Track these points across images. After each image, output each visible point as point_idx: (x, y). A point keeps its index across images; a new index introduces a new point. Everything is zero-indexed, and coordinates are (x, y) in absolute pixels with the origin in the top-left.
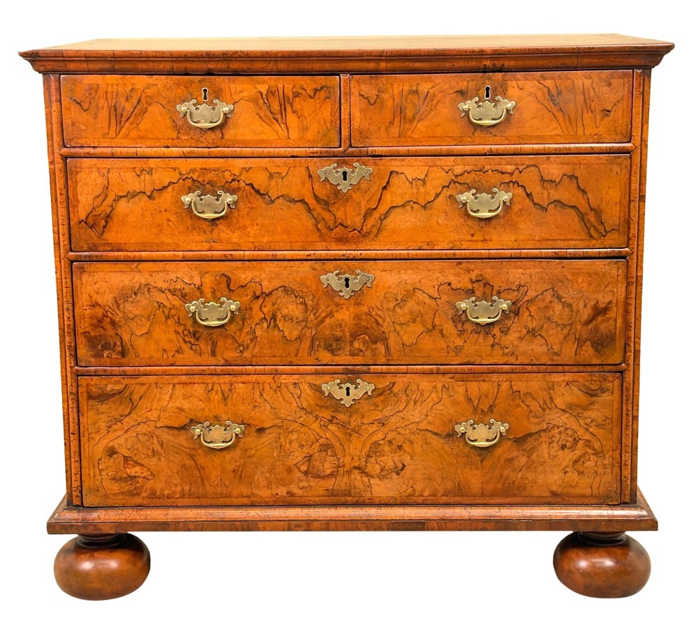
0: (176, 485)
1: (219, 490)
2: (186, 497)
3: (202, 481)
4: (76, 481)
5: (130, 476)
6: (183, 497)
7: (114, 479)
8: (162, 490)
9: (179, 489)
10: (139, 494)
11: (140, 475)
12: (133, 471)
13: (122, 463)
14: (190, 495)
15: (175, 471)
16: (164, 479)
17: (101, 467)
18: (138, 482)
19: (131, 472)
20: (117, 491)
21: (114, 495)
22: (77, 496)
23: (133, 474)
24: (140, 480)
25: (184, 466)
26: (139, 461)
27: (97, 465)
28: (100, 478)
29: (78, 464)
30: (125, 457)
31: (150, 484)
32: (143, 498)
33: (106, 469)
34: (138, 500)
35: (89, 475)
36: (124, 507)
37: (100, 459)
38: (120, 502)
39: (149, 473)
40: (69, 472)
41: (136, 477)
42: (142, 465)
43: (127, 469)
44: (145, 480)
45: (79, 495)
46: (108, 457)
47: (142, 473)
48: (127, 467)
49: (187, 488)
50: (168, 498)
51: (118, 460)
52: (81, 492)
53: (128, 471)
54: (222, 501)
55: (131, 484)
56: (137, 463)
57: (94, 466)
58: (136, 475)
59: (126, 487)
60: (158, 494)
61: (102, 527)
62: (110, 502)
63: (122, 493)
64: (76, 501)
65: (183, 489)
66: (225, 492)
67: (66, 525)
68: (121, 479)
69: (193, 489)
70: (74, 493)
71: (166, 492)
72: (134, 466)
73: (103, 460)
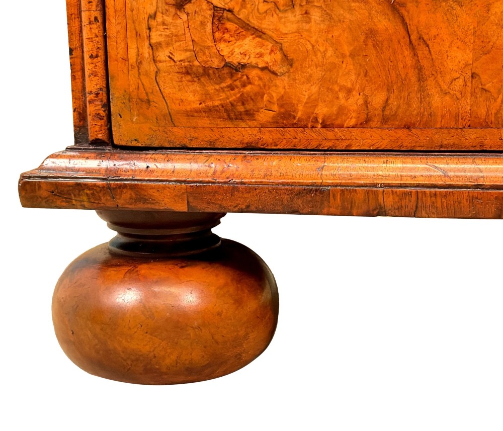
0: (349, 91)
1: (466, 105)
2: (374, 124)
3: (421, 79)
4: (94, 74)
5: (228, 65)
6: (364, 124)
7: (188, 73)
8: (312, 103)
9: (354, 102)
10: (250, 114)
11: (253, 61)
12: (237, 51)
13: (209, 25)
14: (385, 120)
15: (347, 49)
16: (318, 73)
17: (155, 38)
18: (249, 82)
19: (232, 53)
20: (196, 106)
21: (190, 114)
22: (98, 116)
23: (236, 59)
24: (254, 74)
25: (372, 33)
26: (254, 22)
27: (145, 33)
28: (153, 68)
29: (97, 29)
30: (215, 7)
31: (280, 87)
32: (263, 126)
33: (168, 44)
34: (246, 132)
35: (126, 59)
36: (213, 148)
37: (153, 16)
38: (204, 137)
39: (278, 56)
40: (77, 53)
41: (244, 66)
42: (258, 33)
43: (222, 46)
44: (266, 76)
45: (102, 113)
46: (172, 10)
47: (261, 55)
48: (222, 39)
49: (378, 100)
50: (324, 126)
51: (199, 18)
52: (107, 106)
53: (224, 49)
54: (472, 137)
55: (232, 88)
56: (247, 28)
57: (138, 35)
58: (244, 61)
59: (221, 96)
60: (299, 115)
61: (156, 194)
62: (179, 135)
63: (210, 111)
64: (96, 130)
65: (366, 103)
66: (482, 112)
67: (67, 185)
68: (207, 72)
69: (393, 103)
70: (90, 109)
71: (322, 111)
72: (239, 36)
73: (159, 18)
